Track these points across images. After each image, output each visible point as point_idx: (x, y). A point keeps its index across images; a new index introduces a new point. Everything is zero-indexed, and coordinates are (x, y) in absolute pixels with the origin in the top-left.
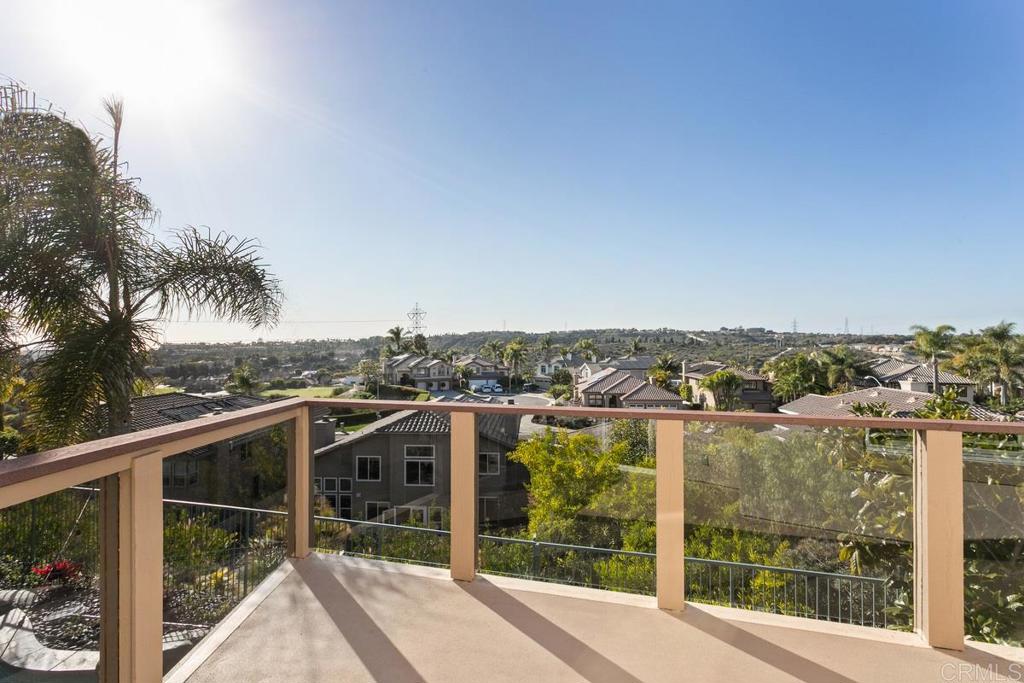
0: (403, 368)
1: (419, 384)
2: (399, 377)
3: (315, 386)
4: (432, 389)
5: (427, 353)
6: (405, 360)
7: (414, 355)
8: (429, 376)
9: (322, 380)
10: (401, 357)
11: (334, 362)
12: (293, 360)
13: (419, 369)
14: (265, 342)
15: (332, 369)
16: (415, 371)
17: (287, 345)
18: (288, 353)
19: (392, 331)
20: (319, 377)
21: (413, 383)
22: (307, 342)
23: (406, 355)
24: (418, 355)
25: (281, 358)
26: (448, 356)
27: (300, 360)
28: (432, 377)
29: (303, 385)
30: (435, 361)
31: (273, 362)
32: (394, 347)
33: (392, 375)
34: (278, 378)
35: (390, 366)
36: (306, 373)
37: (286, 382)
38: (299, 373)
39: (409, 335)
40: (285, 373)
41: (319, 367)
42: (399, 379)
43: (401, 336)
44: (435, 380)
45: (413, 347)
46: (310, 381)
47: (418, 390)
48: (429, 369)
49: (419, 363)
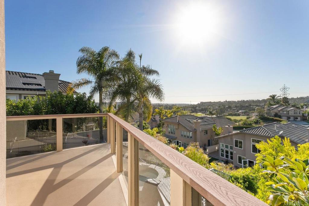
0: (275, 111)
1: (283, 117)
2: (273, 114)
3: (243, 115)
4: (290, 120)
5: (289, 105)
6: (276, 107)
7: (281, 105)
8: (289, 114)
9: (245, 114)
10: (275, 106)
11: (251, 108)
12: (236, 107)
13: (284, 111)
14: (227, 101)
15: (250, 110)
16: (281, 112)
17: (234, 102)
18: (235, 104)
19: (271, 96)
20: (245, 113)
21: (280, 117)
22: (241, 101)
23: (277, 106)
24: (284, 106)
25: (232, 106)
26: (301, 106)
27: (238, 107)
28: (290, 115)
29: (239, 115)
30: (292, 108)
31: (230, 107)
32: (272, 103)
33: (270, 113)
34: (231, 113)
35: (269, 110)
36: (241, 111)
37: (233, 114)
38: (238, 111)
39: (279, 98)
40: (233, 111)
41: (245, 109)
42: (273, 115)
43: (275, 98)
44: (292, 116)
45: (282, 102)
46: (241, 114)
47: (281, 119)
48: (288, 111)
49: (283, 109)
